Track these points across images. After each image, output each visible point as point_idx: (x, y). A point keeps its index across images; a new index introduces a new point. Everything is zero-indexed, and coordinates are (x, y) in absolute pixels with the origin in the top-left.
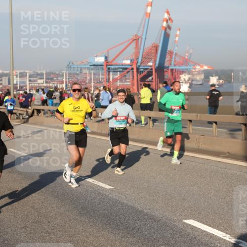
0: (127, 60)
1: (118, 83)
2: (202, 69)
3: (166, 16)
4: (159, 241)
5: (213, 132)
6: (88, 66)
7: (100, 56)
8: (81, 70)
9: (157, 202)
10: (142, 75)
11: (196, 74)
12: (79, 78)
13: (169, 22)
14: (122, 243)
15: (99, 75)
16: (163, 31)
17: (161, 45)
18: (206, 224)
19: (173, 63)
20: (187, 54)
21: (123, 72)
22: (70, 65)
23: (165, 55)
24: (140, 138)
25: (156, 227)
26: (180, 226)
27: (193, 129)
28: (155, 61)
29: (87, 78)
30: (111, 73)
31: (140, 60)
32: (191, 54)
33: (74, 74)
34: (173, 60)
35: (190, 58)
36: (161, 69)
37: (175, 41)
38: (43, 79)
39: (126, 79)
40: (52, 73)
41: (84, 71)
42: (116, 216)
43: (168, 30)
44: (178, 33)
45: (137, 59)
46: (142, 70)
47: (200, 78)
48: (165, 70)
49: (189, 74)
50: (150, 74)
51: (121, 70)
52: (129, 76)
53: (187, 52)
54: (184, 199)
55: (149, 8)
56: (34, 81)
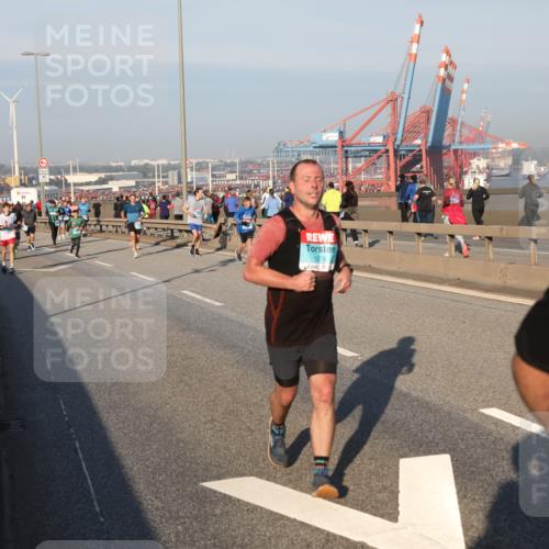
0: (377, 135)
1: (363, 177)
2: (509, 148)
3: (444, 58)
4: (438, 444)
5: (530, 257)
6: (311, 149)
7: (331, 129)
9: (434, 379)
10: (404, 161)
11: (499, 158)
14: (375, 449)
15: (330, 163)
16: (440, 85)
17: (435, 109)
19: (457, 140)
20: (482, 124)
21: (370, 156)
22: (281, 147)
23: (444, 127)
24: (401, 270)
25: (432, 421)
26: (475, 419)
27: (495, 253)
28: (426, 136)
30: (350, 160)
31: (399, 136)
32: (489, 123)
34: (458, 134)
35: (487, 128)
36: (436, 151)
37: (461, 101)
38: (235, 172)
39: (377, 168)
40: (251, 163)
43: (447, 82)
44: (466, 86)
45: (395, 134)
46: (402, 153)
47: (504, 164)
48: (444, 151)
49: (487, 158)
50: (417, 159)
51: (367, 153)
52: (382, 163)
53: (482, 119)
54: (480, 374)
55: (415, 46)
56: (221, 176)
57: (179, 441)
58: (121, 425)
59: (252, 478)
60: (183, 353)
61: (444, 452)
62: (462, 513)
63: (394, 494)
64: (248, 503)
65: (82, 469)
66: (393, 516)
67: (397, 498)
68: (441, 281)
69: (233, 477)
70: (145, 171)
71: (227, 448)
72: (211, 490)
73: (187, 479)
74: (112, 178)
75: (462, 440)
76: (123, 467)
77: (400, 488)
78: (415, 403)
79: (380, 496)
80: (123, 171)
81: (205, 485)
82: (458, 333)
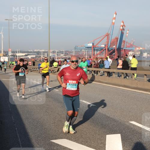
0: (103, 45)
1: (99, 56)
2: (139, 49)
3: (122, 24)
4: (117, 131)
5: (144, 79)
6: (85, 48)
7: (91, 43)
8: (81, 50)
9: (117, 113)
10: (110, 52)
12: (80, 53)
13: (124, 27)
14: (100, 132)
15: (90, 52)
16: (121, 31)
17: (119, 38)
18: (140, 124)
19: (125, 46)
20: (132, 42)
21: (101, 50)
22: (76, 47)
23: (122, 43)
24: (109, 82)
25: (116, 124)
26: (128, 124)
28: (117, 45)
29: (83, 53)
30: (95, 51)
31: (109, 45)
32: (134, 42)
33: (77, 51)
34: (125, 45)
35: (133, 44)
36: (119, 49)
37: (127, 36)
38: (63, 54)
39: (103, 54)
40: (67, 51)
41: (83, 50)
42: (97, 119)
43: (123, 30)
44: (128, 32)
45: (108, 44)
46: (110, 50)
47: (138, 53)
48: (121, 50)
49: (133, 52)
50: (114, 52)
52: (104, 52)
53: (132, 41)
54: (130, 112)
55: (114, 20)
56: (59, 55)
57: (45, 128)
58: (29, 124)
59: (65, 139)
60: (47, 104)
61: (119, 133)
64: (64, 146)
65: (17, 135)
67: (105, 146)
68: (119, 86)
69: (60, 139)
70: (38, 53)
71: (58, 131)
72: (53, 142)
73: (47, 139)
74: (29, 55)
75: (124, 130)
76: (29, 135)
77: (106, 143)
78: (111, 119)
79: (100, 145)
80: (32, 53)
81: (52, 141)
82: (124, 100)
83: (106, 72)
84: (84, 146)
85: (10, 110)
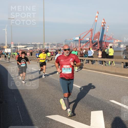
0: (88, 38)
1: (84, 47)
2: (117, 42)
3: (103, 21)
4: (100, 108)
6: (73, 41)
7: (77, 37)
8: (70, 42)
9: (99, 93)
10: (94, 44)
12: (69, 45)
14: (86, 109)
15: (77, 44)
16: (102, 27)
18: (119, 102)
19: (106, 39)
20: (111, 36)
22: (66, 40)
23: (103, 36)
24: (93, 69)
25: (99, 103)
26: (108, 103)
28: (99, 38)
29: (72, 45)
30: (82, 44)
31: (93, 38)
32: (113, 36)
33: (67, 44)
34: (106, 38)
35: (113, 37)
36: (101, 42)
37: (107, 31)
38: (56, 46)
39: (87, 46)
40: (59, 44)
43: (104, 27)
44: (108, 27)
45: (92, 38)
46: (93, 42)
47: (116, 45)
48: (103, 42)
49: (113, 44)
50: (97, 44)
51: (85, 42)
52: (89, 44)
54: (110, 92)
55: (97, 18)
56: (52, 47)
57: (41, 106)
58: (28, 103)
59: (57, 115)
61: (101, 110)
62: (105, 124)
63: (90, 119)
64: (56, 121)
65: (19, 112)
66: (89, 124)
67: (90, 120)
68: (101, 71)
69: (53, 115)
70: (35, 45)
71: (52, 108)
72: (48, 118)
73: (43, 115)
74: (28, 47)
75: (105, 107)
76: (28, 112)
77: (91, 118)
79: (86, 120)
80: (30, 45)
81: (47, 116)
82: (105, 83)
83: (90, 60)
84: (73, 120)
85: (13, 92)
